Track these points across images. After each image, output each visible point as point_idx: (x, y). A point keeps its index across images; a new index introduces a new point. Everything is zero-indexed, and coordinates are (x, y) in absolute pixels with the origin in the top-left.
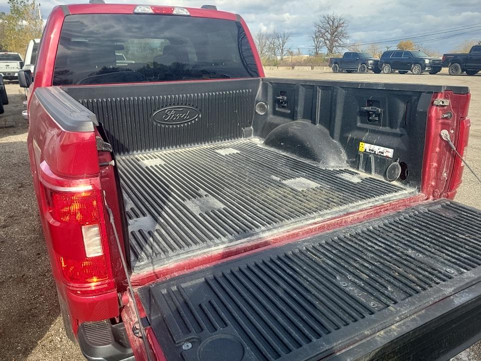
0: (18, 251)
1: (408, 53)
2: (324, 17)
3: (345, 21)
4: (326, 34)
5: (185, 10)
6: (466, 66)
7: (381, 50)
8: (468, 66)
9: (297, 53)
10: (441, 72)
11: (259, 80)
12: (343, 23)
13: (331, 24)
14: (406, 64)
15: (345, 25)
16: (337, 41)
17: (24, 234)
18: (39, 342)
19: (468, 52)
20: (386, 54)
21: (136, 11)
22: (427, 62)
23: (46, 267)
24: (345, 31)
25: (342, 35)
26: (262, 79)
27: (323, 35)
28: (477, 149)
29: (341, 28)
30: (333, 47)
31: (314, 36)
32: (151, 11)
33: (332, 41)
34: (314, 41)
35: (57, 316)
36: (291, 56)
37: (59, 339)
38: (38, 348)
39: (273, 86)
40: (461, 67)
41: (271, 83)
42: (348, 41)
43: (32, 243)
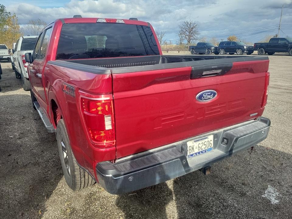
0: (30, 150)
1: (234, 43)
2: (185, 23)
3: (197, 25)
4: (186, 32)
5: (122, 21)
6: (267, 50)
7: (218, 41)
8: (269, 50)
9: (170, 43)
10: (253, 53)
11: (160, 56)
13: (189, 26)
14: (233, 49)
16: (192, 36)
17: (32, 142)
18: (54, 192)
19: (268, 42)
20: (222, 43)
21: (98, 21)
22: (245, 47)
23: (48, 157)
25: (196, 32)
26: (162, 56)
27: (184, 33)
28: (275, 94)
29: (194, 29)
30: (191, 39)
31: (179, 34)
32: (105, 21)
34: (179, 36)
35: (60, 179)
36: (166, 45)
37: (63, 190)
38: (54, 194)
39: (167, 59)
40: (264, 50)
41: (166, 58)
42: (199, 36)
43: (38, 146)
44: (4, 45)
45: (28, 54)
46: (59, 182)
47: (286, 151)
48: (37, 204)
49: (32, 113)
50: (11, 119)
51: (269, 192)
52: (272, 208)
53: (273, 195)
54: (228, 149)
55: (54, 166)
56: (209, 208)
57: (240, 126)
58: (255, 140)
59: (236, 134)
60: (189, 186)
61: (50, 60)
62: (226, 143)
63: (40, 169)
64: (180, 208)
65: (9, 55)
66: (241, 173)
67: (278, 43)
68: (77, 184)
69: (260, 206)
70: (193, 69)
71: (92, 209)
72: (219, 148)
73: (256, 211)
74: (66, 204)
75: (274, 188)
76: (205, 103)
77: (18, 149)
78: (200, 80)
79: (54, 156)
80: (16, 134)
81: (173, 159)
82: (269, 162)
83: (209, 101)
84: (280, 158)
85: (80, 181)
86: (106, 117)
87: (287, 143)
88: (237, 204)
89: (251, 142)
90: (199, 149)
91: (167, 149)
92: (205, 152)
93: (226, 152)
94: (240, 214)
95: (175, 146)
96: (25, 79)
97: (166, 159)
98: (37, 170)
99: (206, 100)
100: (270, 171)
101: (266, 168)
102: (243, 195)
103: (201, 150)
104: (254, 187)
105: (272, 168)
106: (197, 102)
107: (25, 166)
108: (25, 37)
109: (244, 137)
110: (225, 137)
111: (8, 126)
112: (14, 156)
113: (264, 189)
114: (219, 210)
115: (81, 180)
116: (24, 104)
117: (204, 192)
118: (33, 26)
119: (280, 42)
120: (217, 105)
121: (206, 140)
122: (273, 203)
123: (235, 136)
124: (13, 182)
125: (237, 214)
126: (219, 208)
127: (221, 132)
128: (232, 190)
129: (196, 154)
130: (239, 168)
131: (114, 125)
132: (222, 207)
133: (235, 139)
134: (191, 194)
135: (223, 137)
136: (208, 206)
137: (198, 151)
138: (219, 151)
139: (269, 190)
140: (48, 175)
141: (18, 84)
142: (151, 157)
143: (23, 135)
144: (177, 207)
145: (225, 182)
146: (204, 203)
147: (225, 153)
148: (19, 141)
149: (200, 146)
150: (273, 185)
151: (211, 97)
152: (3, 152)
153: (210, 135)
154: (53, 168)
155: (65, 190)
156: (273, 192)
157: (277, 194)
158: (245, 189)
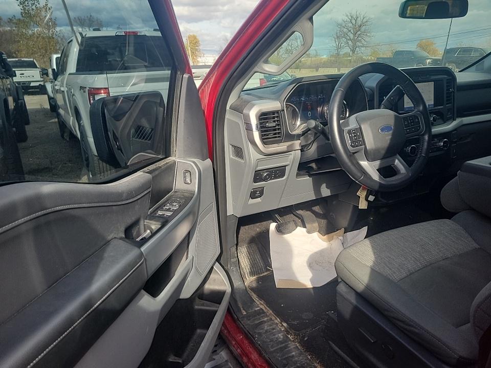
2: (347, 16)
3: (369, 19)
4: (348, 34)
12: (367, 22)
13: (354, 22)
24: (369, 31)
25: (366, 34)
29: (364, 27)
30: (356, 47)
33: (354, 41)
34: (335, 41)
44: (32, 60)
65: (42, 79)
108: (87, 34)
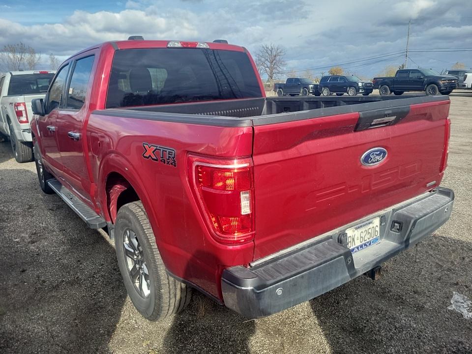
1: (343, 78)
2: (263, 47)
3: (282, 50)
5: (206, 44)
6: (393, 87)
8: (395, 87)
10: (373, 93)
11: (264, 99)
12: (280, 52)
14: (342, 87)
15: (282, 54)
16: (276, 68)
17: (56, 247)
18: (118, 326)
19: (393, 75)
20: (324, 79)
21: (169, 46)
22: (360, 84)
23: (91, 270)
24: (283, 60)
26: (266, 99)
27: (263, 64)
29: (279, 57)
30: (273, 73)
32: (179, 45)
33: (272, 69)
35: (123, 305)
38: (120, 330)
39: (277, 104)
40: (389, 88)
41: (274, 101)
43: (68, 253)
45: (39, 101)
46: (121, 309)
47: (463, 239)
48: (95, 348)
49: (41, 199)
50: (8, 211)
51: (456, 302)
52: (468, 325)
53: (463, 306)
54: (404, 238)
55: (106, 285)
56: (374, 333)
57: (414, 202)
58: (437, 223)
59: (412, 214)
60: (335, 302)
61: (95, 109)
62: (398, 229)
63: (84, 291)
64: (330, 336)
66: (408, 276)
67: (409, 76)
68: (163, 309)
69: (450, 324)
70: (362, 116)
71: (189, 349)
72: (388, 237)
73: (447, 332)
74: (144, 345)
75: (462, 295)
76: (373, 167)
77: (35, 259)
78: (366, 132)
79: (101, 268)
80: (23, 235)
81: (335, 258)
82: (444, 256)
83: (377, 164)
84: (457, 249)
85: (168, 304)
86: (243, 194)
87: (461, 227)
88: (415, 323)
89: (432, 225)
90: (362, 240)
91: (321, 242)
92: (369, 245)
93: (401, 243)
94: (424, 338)
95: (331, 237)
96: (19, 143)
97: (325, 257)
98: (77, 293)
99: (373, 163)
100: (449, 270)
101: (441, 266)
102: (420, 308)
103: (364, 242)
104: (433, 295)
105: (450, 265)
106: (363, 167)
107: (56, 288)
108: (14, 73)
109: (424, 218)
110: (396, 220)
111: (6, 222)
112: (31, 273)
113: (448, 298)
114: (391, 335)
115: (169, 302)
116: (24, 185)
117: (360, 310)
118: (11, 55)
119: (411, 75)
120: (386, 171)
121: (371, 226)
122: (466, 318)
123: (412, 218)
124: (42, 314)
125: (419, 339)
126: (389, 332)
127: (390, 212)
128: (402, 302)
129: (358, 248)
130: (403, 268)
131: (253, 206)
132: (394, 330)
133: (412, 221)
134: (342, 314)
135: (393, 219)
136: (372, 331)
137: (360, 244)
138: (388, 241)
139: (456, 298)
140: (100, 299)
141: (3, 153)
142: (302, 255)
143: (36, 237)
144: (326, 335)
145: (388, 292)
146: (365, 327)
147: (399, 245)
148: (32, 247)
149: (363, 235)
150: (460, 291)
151: (381, 159)
152: (10, 266)
153: (375, 217)
154: (104, 287)
155: (135, 321)
156: (463, 301)
157: (469, 304)
158: (421, 300)
